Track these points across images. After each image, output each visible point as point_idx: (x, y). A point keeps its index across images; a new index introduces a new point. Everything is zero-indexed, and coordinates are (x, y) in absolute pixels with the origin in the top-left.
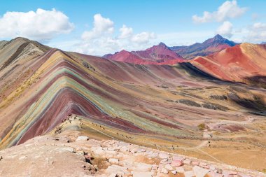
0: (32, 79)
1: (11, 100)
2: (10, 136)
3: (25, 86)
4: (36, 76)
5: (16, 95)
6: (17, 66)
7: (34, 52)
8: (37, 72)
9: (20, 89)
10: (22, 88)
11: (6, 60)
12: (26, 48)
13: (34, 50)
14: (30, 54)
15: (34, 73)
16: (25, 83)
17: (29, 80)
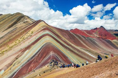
0: (26, 36)
1: (12, 47)
2: (10, 69)
3: (21, 40)
4: (28, 35)
5: (15, 45)
6: (16, 28)
7: (27, 22)
8: (29, 32)
9: (17, 42)
10: (19, 41)
11: (10, 24)
12: (22, 19)
13: (27, 20)
14: (24, 23)
15: (27, 33)
16: (21, 38)
17: (24, 37)
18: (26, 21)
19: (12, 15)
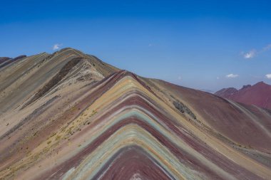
0: (76, 124)
1: (36, 157)
3: (63, 134)
5: (46, 150)
6: (56, 97)
7: (88, 76)
8: (86, 112)
10: (59, 137)
11: (41, 87)
12: (76, 68)
13: (89, 71)
14: (81, 79)
15: (81, 114)
16: (63, 130)
17: (71, 125)
18: (85, 73)
19: (49, 57)
